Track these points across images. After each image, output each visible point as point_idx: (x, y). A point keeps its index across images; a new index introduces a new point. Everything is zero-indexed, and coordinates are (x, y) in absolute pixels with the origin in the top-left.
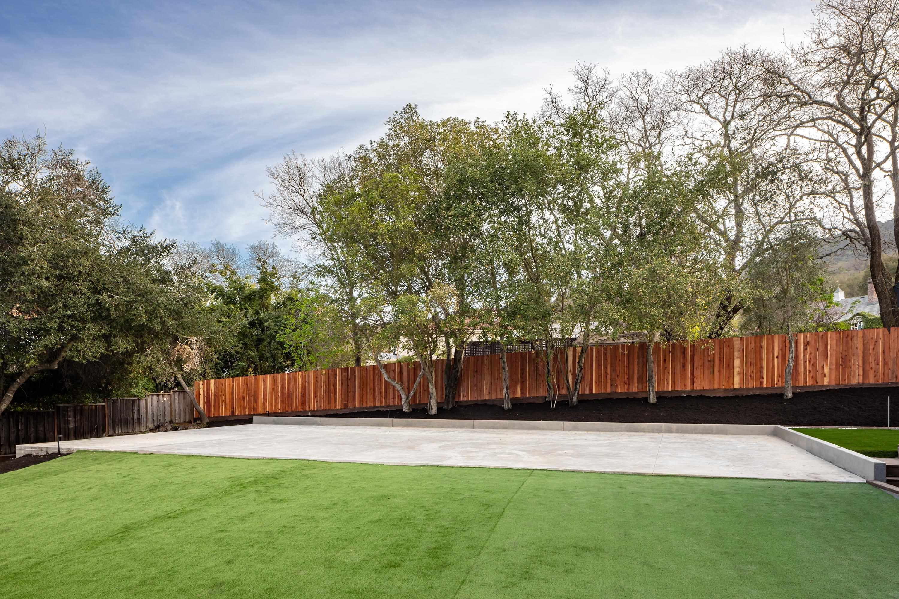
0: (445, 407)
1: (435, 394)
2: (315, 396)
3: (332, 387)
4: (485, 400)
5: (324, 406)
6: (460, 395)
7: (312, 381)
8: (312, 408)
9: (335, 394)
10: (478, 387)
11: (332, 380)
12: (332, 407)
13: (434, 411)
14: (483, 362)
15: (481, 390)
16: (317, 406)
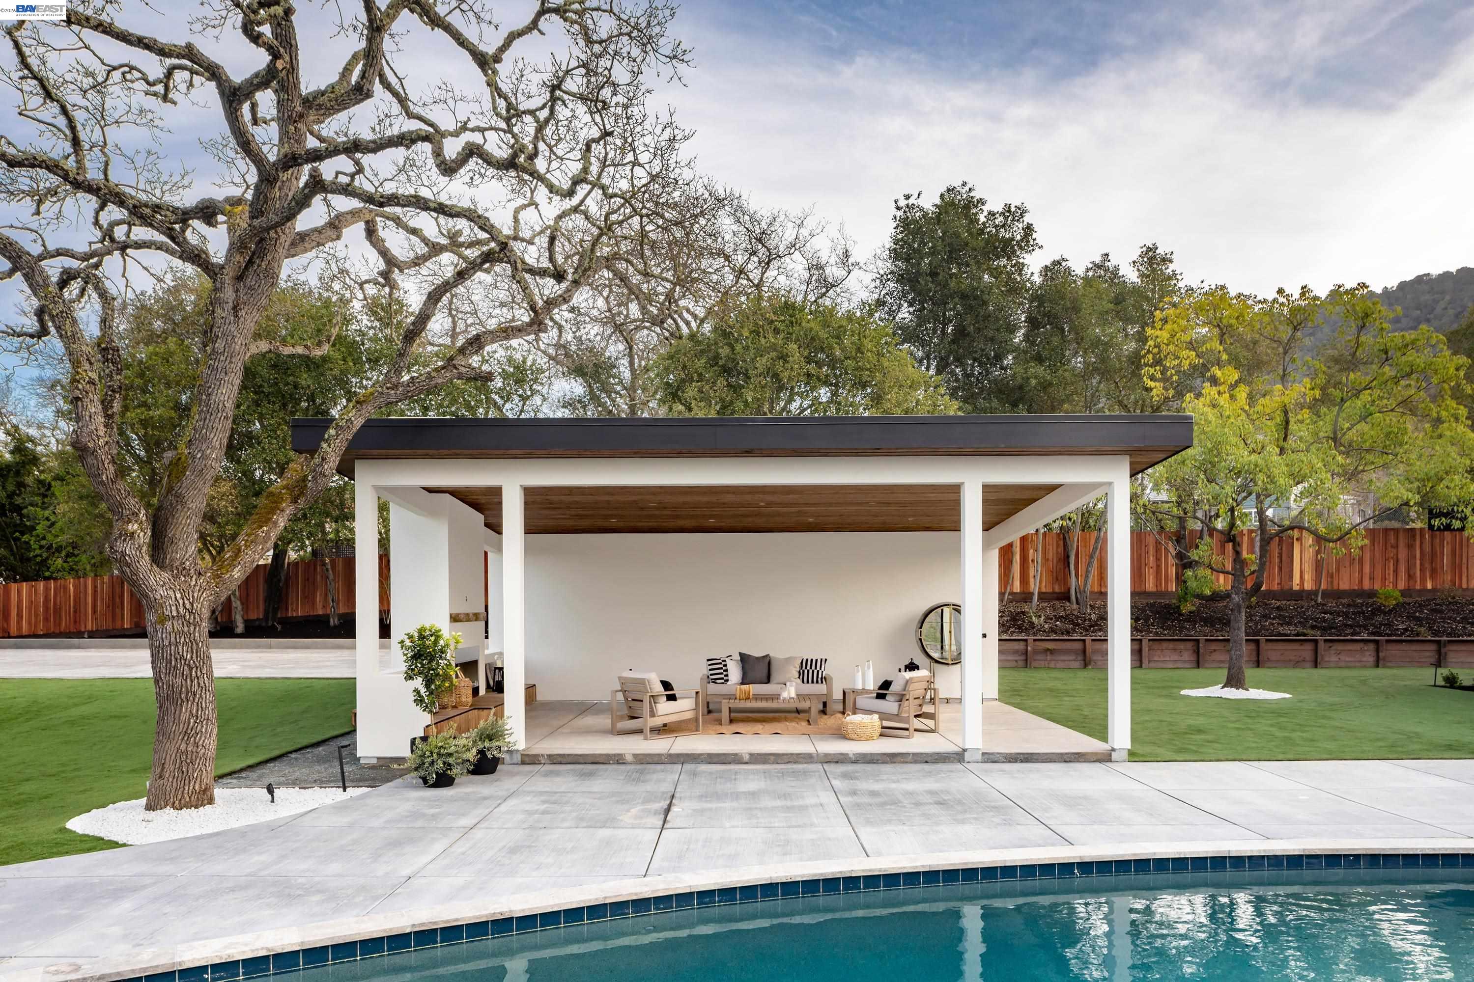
0: (264, 624)
1: (240, 608)
2: (94, 611)
3: (118, 600)
4: (319, 616)
5: (107, 625)
6: (287, 609)
7: (90, 591)
8: (89, 627)
9: (123, 609)
10: (309, 599)
11: (118, 590)
12: (118, 625)
13: (240, 628)
14: (315, 569)
15: (313, 603)
16: (97, 624)
